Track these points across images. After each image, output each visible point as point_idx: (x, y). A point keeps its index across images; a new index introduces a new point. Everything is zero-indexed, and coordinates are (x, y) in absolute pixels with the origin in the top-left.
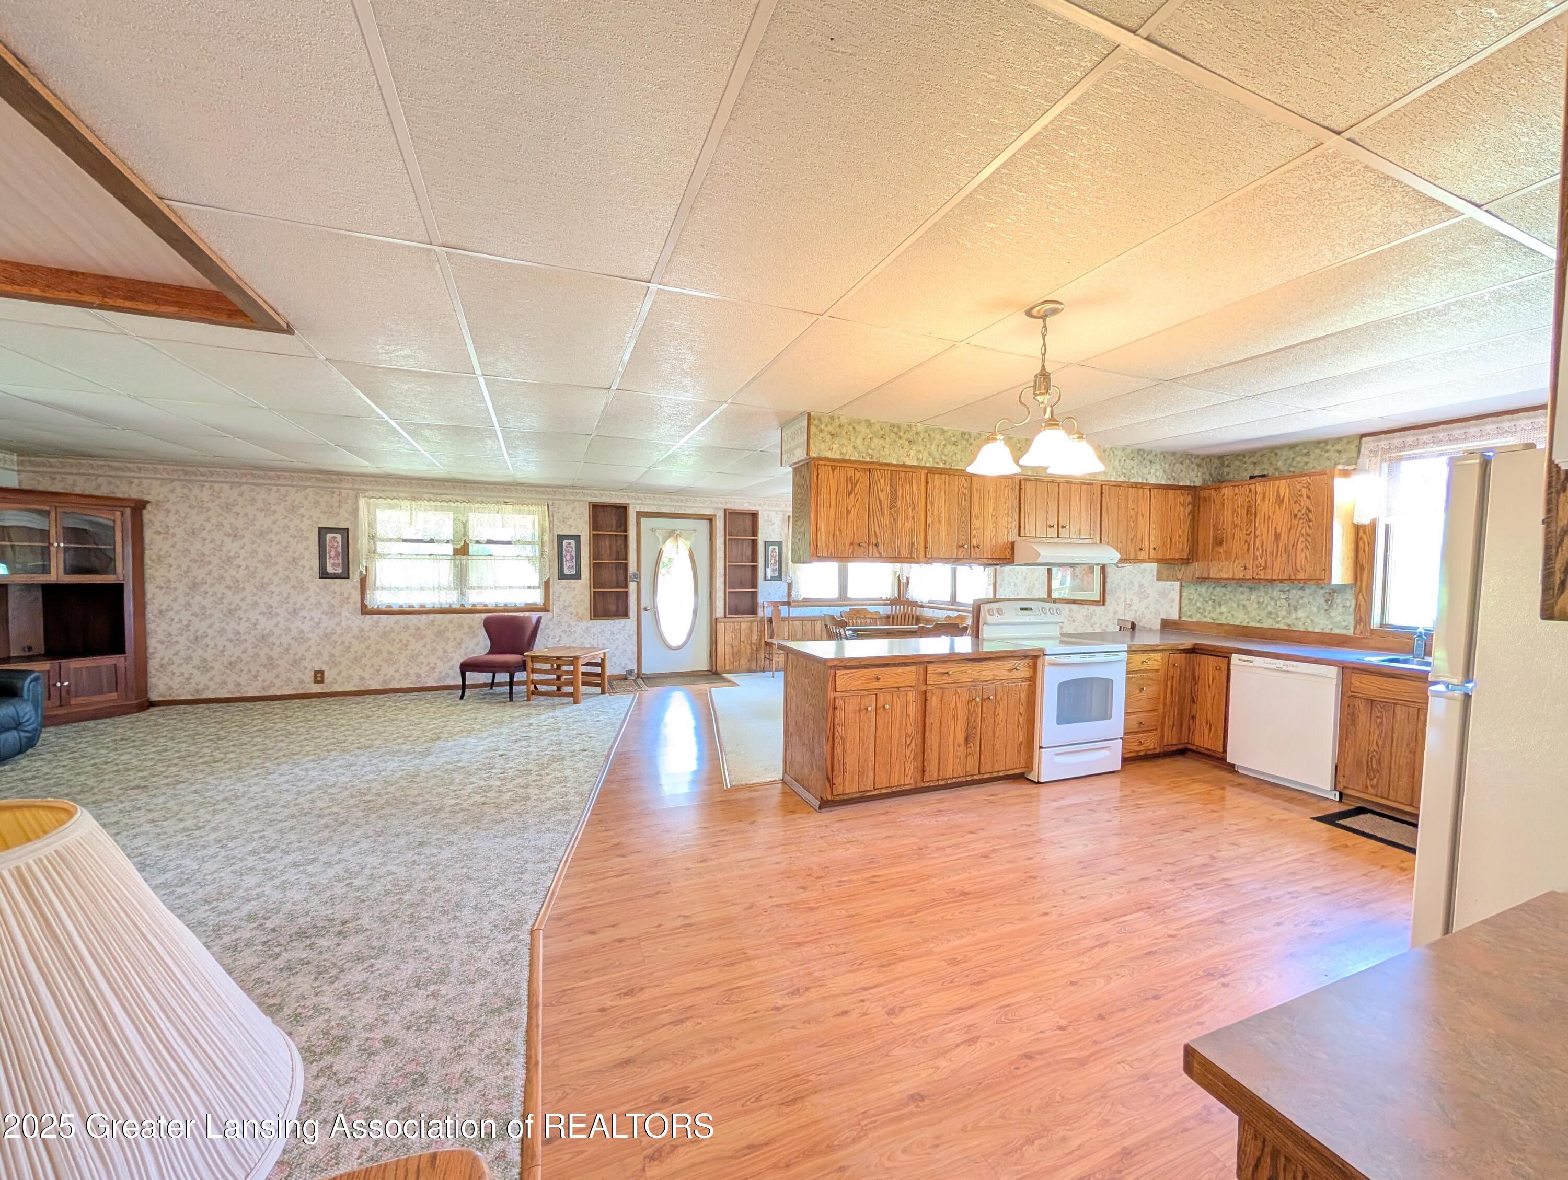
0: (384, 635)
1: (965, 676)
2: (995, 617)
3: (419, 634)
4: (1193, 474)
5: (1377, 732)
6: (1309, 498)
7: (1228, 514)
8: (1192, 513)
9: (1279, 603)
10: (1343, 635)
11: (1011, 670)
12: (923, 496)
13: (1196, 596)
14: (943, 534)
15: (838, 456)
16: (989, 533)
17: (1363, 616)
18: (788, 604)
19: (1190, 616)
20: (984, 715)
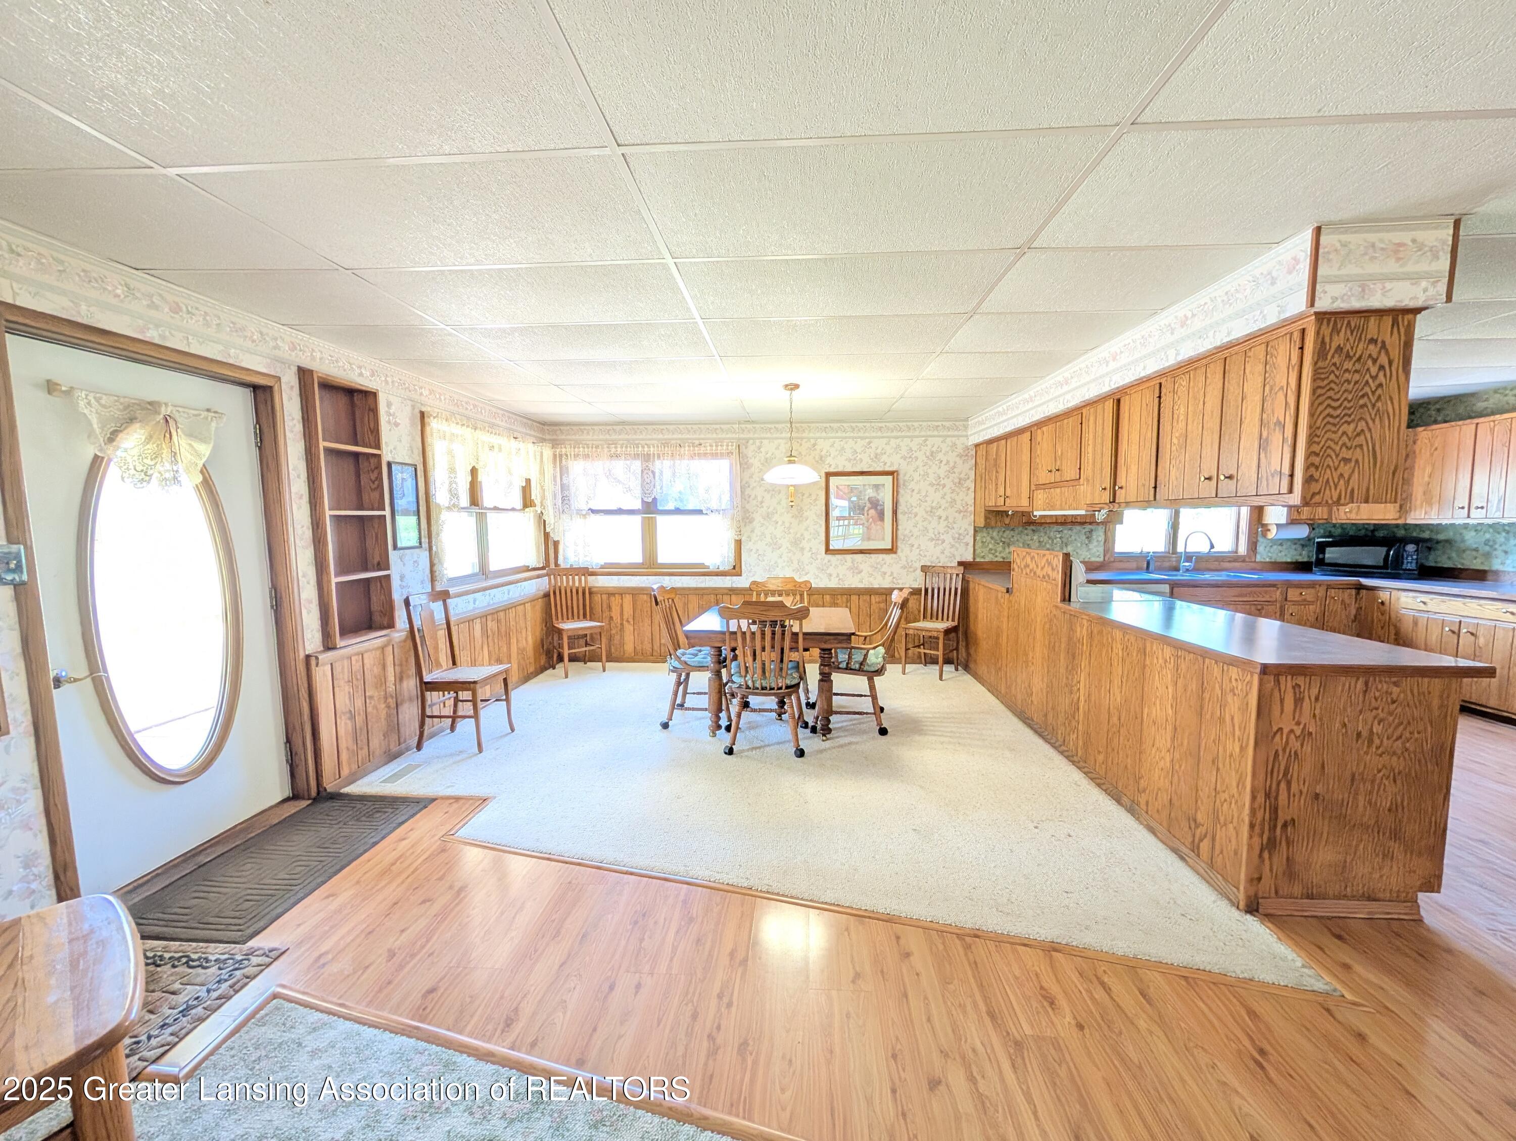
10: (1097, 562)
13: (989, 539)
17: (1109, 547)
19: (983, 557)
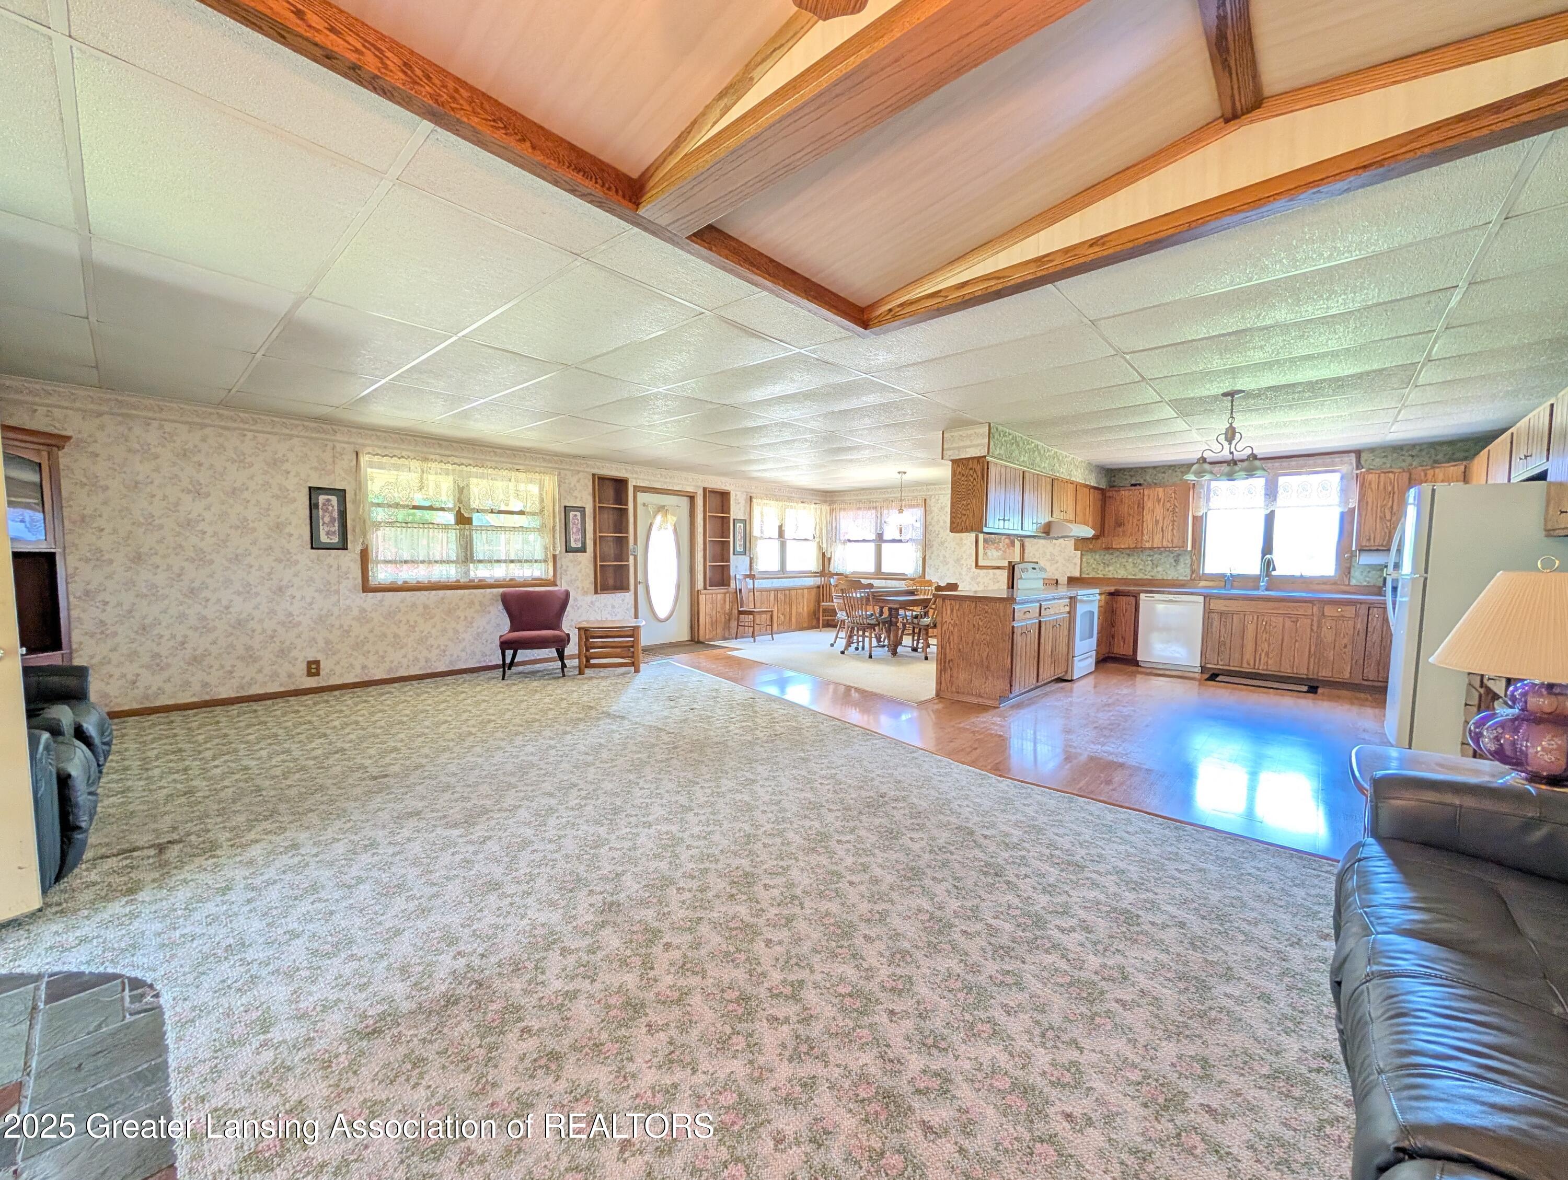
0: (390, 615)
3: (427, 613)
5: (1224, 631)
7: (1125, 507)
8: (1101, 505)
9: (1147, 563)
10: (1185, 580)
17: (1195, 570)
18: (751, 576)
19: (1088, 574)
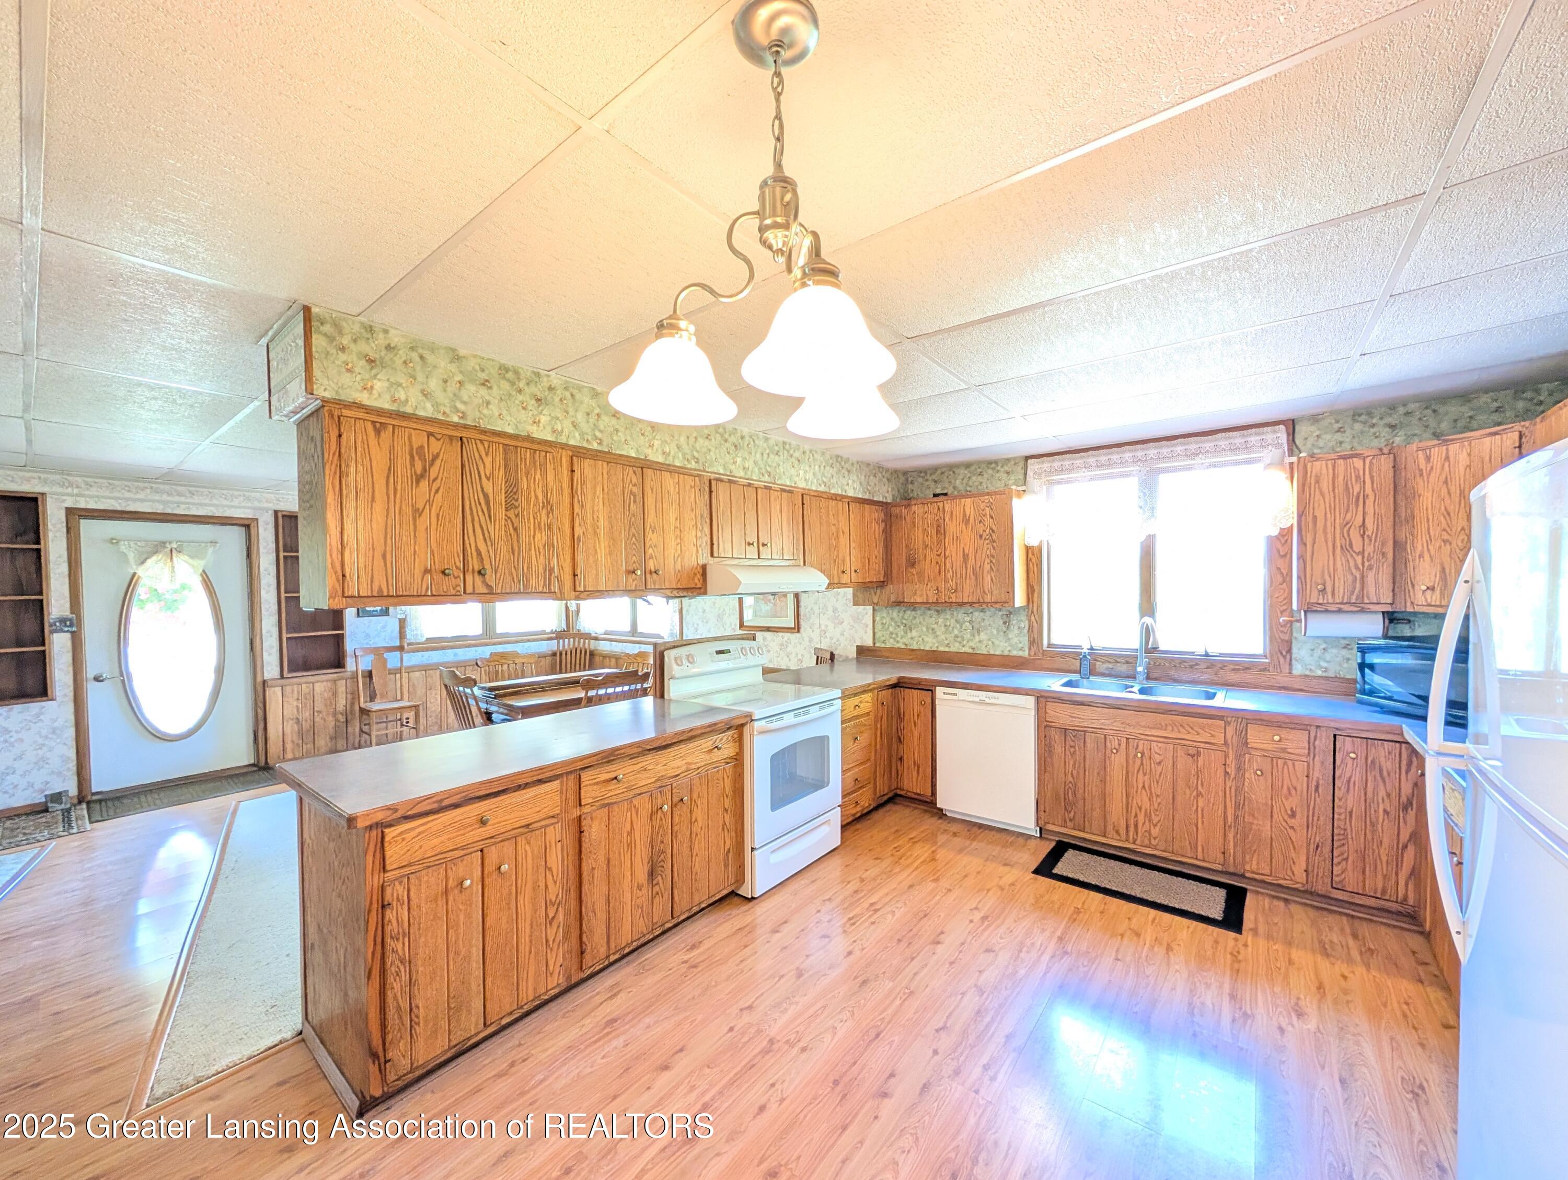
1: (645, 775)
2: (684, 667)
4: (885, 489)
5: (1072, 762)
6: (992, 517)
7: (919, 533)
8: (884, 531)
9: (964, 626)
10: (1021, 657)
11: (710, 751)
12: (567, 492)
13: (888, 620)
14: (602, 553)
15: (385, 404)
16: (671, 552)
17: (1036, 636)
18: (401, 648)
19: (884, 642)
20: (676, 828)
